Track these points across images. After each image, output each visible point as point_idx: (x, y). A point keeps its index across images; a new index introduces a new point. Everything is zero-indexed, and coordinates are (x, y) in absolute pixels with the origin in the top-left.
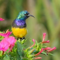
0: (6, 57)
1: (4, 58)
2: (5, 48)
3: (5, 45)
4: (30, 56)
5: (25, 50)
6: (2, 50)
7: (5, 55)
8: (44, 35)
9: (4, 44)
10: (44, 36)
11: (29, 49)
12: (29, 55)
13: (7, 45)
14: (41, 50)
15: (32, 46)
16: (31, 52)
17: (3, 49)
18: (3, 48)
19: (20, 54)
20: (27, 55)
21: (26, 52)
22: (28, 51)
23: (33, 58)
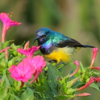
0: (27, 91)
1: (24, 93)
4: (71, 91)
5: (61, 80)
6: (21, 79)
7: (26, 88)
11: (68, 78)
13: (29, 72)
16: (72, 83)
17: (21, 77)
18: (23, 76)
19: (52, 87)
20: (65, 89)
21: (63, 84)
22: (66, 82)
23: (75, 95)
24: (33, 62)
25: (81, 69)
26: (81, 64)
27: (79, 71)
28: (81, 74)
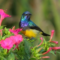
0: (11, 55)
1: (9, 56)
2: (10, 46)
3: (10, 43)
4: (38, 55)
5: (32, 48)
6: (7, 48)
7: (10, 53)
8: (52, 32)
9: (8, 42)
10: (53, 34)
11: (37, 48)
12: (36, 54)
14: (50, 49)
15: (40, 44)
16: (39, 51)
18: (8, 46)
19: (27, 52)
20: (35, 54)
21: (34, 51)
22: (35, 50)
24: (16, 38)
25: (44, 42)
26: (44, 39)
27: (43, 43)
28: (44, 45)
